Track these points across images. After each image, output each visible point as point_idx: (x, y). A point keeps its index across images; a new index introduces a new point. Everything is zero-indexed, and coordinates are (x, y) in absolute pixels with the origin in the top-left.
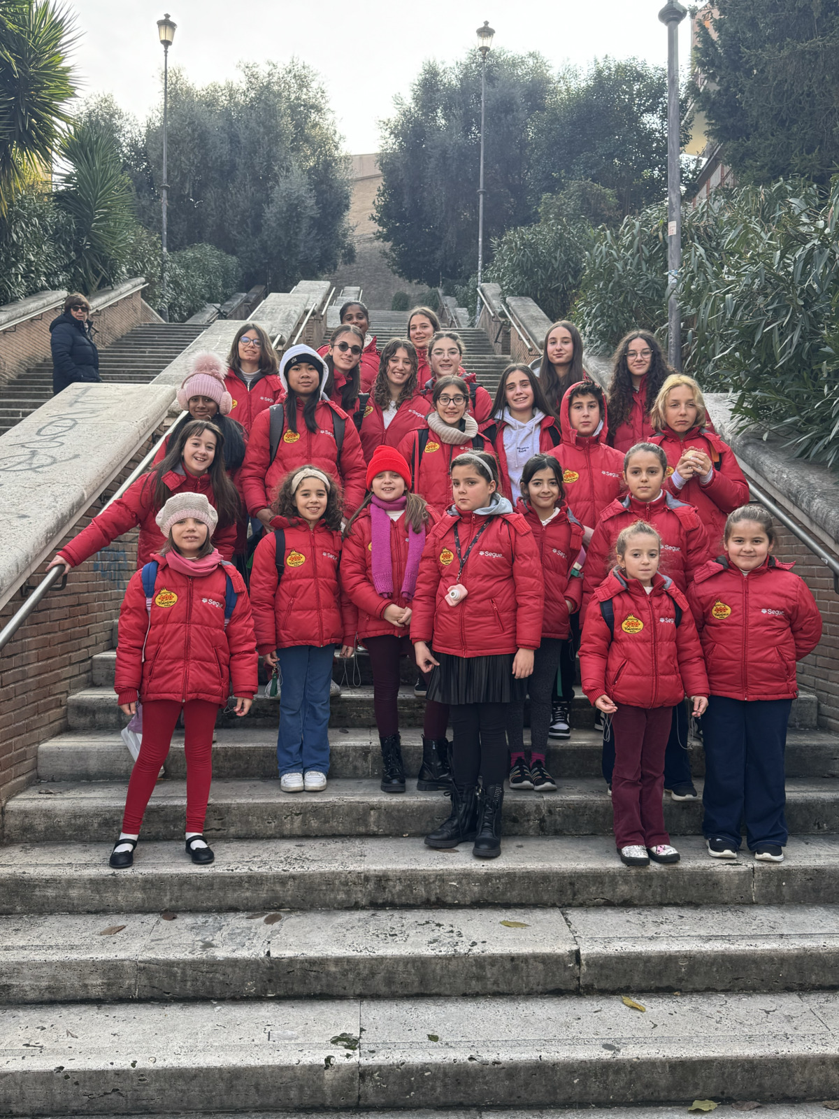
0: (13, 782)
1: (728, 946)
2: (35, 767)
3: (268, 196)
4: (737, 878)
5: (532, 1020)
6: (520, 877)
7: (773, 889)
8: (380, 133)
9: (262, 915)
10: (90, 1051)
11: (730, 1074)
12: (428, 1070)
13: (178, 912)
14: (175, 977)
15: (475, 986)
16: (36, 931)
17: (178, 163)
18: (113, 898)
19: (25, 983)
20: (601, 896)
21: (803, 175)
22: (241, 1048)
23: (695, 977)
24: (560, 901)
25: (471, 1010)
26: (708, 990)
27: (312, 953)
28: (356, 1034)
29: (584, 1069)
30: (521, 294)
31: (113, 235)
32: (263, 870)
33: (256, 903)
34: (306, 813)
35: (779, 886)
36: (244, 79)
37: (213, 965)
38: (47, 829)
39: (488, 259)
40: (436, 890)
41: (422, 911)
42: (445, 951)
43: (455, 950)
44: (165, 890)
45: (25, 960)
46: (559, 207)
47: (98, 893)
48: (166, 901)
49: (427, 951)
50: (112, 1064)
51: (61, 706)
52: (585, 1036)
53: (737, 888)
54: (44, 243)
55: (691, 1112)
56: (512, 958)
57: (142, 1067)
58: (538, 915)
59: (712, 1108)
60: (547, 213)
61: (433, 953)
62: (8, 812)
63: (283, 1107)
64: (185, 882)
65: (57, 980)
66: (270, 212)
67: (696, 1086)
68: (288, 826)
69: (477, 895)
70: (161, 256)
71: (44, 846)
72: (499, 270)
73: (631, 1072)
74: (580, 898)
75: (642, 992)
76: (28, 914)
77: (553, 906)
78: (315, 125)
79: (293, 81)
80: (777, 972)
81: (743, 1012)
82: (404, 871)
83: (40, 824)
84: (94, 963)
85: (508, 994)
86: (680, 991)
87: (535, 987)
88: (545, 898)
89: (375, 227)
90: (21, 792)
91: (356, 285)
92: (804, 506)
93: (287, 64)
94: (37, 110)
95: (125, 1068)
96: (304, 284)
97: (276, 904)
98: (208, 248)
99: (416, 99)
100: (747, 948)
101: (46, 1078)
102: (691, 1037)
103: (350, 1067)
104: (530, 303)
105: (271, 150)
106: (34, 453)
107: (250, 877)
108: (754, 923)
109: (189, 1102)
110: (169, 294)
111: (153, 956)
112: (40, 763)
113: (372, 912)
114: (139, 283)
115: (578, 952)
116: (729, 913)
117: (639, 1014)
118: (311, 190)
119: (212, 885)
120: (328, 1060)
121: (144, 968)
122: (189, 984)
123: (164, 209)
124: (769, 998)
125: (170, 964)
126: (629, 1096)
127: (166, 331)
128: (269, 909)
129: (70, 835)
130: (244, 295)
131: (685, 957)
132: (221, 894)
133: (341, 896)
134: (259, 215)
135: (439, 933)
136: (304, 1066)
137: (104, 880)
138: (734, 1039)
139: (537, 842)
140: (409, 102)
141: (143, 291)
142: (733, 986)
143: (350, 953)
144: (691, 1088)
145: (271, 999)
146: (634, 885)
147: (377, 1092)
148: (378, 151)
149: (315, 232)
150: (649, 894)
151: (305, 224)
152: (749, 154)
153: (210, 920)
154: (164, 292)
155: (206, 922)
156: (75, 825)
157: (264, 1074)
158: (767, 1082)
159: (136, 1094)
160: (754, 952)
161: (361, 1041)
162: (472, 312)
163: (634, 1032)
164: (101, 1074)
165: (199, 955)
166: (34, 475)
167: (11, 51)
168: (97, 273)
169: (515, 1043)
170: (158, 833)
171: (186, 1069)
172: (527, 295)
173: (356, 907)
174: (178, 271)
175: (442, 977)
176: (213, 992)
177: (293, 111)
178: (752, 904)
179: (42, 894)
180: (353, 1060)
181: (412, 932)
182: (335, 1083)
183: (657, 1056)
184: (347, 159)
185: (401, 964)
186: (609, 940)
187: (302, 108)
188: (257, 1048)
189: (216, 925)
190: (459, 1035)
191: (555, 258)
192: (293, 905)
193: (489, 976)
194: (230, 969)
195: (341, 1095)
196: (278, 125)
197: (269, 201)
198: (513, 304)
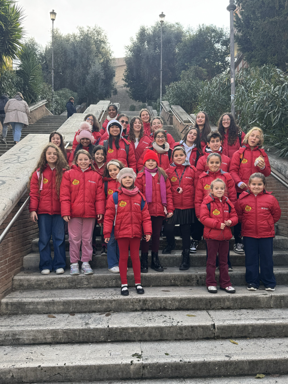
0: (16, 269)
1: (265, 322)
2: (22, 264)
3: (87, 72)
4: (266, 299)
5: (200, 348)
6: (192, 300)
7: (278, 303)
8: (125, 50)
9: (104, 313)
10: (50, 360)
11: (269, 365)
12: (166, 365)
13: (75, 313)
14: (76, 335)
15: (179, 337)
16: (27, 320)
17: (57, 61)
18: (53, 308)
19: (25, 338)
20: (220, 306)
21: (272, 64)
22: (101, 358)
23: (254, 333)
24: (206, 308)
25: (179, 345)
26: (259, 337)
27: (123, 326)
28: (140, 353)
29: (219, 364)
30: (176, 105)
31: (36, 85)
32: (104, 298)
33: (102, 309)
34: (117, 279)
35: (280, 301)
36: (79, 32)
37: (89, 330)
38: (28, 285)
39: (164, 92)
40: (163, 304)
41: (159, 312)
42: (169, 325)
43: (172, 324)
44: (70, 305)
45: (24, 330)
46: (188, 75)
47: (48, 307)
48: (71, 309)
49: (163, 325)
50: (57, 364)
51: (30, 244)
52: (219, 353)
53: (266, 302)
54: (13, 88)
55: (256, 378)
56: (192, 327)
57: (68, 365)
58: (199, 312)
59: (263, 377)
60: (183, 77)
61: (165, 325)
62: (14, 280)
63: (116, 378)
64: (78, 303)
65: (36, 336)
66: (88, 77)
67: (257, 369)
68: (111, 283)
69: (177, 306)
70: (52, 92)
71: (27, 291)
72: (168, 96)
73: (235, 365)
74: (213, 307)
75: (236, 338)
76: (23, 314)
77: (204, 309)
78: (103, 48)
79: (96, 33)
80: (282, 330)
81: (271, 344)
82: (152, 298)
83: (26, 284)
84: (48, 330)
85: (191, 339)
86: (249, 337)
87: (200, 337)
88: (201, 307)
89: (124, 83)
90: (18, 273)
91: (117, 102)
92: (283, 173)
93: (94, 27)
94: (11, 42)
95: (62, 365)
96: (101, 102)
97: (109, 310)
98: (67, 90)
99: (138, 39)
100: (272, 322)
101: (35, 370)
102: (255, 353)
103: (139, 364)
104: (180, 107)
105: (88, 56)
106: (19, 157)
107: (100, 300)
108: (273, 314)
109: (84, 377)
110: (55, 106)
111: (69, 328)
112: (24, 263)
113: (142, 312)
114: (44, 102)
115: (214, 324)
116: (264, 311)
117: (236, 345)
118: (102, 70)
119: (87, 303)
120: (132, 362)
121: (66, 332)
122: (81, 337)
123: (53, 76)
124: (280, 340)
125: (74, 330)
126: (235, 373)
127: (54, 118)
128: (106, 312)
129: (36, 287)
130: (80, 106)
131: (251, 326)
132: (90, 306)
133: (131, 307)
134: (84, 79)
135: (166, 319)
136: (123, 364)
137: (49, 302)
138: (270, 353)
139: (197, 288)
140: (135, 40)
141: (46, 104)
142: (267, 336)
143: (136, 326)
144: (256, 370)
145: (109, 342)
146: (231, 302)
147: (148, 373)
148: (125, 56)
149: (103, 84)
150: (236, 305)
151: (100, 81)
152: (253, 56)
153: (87, 315)
154: (53, 105)
155: (85, 316)
156: (38, 284)
157: (110, 367)
158: (282, 367)
159: (66, 375)
160: (274, 324)
161: (142, 355)
162: (158, 111)
163: (235, 351)
164: (54, 368)
165: (84, 327)
166: (20, 164)
167: (2, 22)
168: (30, 98)
169: (195, 355)
170: (66, 286)
171: (83, 366)
172: (178, 105)
173: (136, 310)
174: (57, 98)
175: (168, 334)
176: (89, 340)
177: (95, 43)
178: (271, 308)
179: (28, 307)
180: (140, 362)
181: (157, 319)
182: (134, 370)
183: (244, 359)
184: (114, 59)
185: (154, 329)
186: (224, 321)
187: (99, 42)
188: (107, 358)
189: (89, 317)
190: (176, 353)
191: (188, 92)
192: (114, 310)
193: (184, 333)
194: (95, 332)
195: (136, 374)
196: (90, 48)
197: (88, 74)
198: (174, 108)
